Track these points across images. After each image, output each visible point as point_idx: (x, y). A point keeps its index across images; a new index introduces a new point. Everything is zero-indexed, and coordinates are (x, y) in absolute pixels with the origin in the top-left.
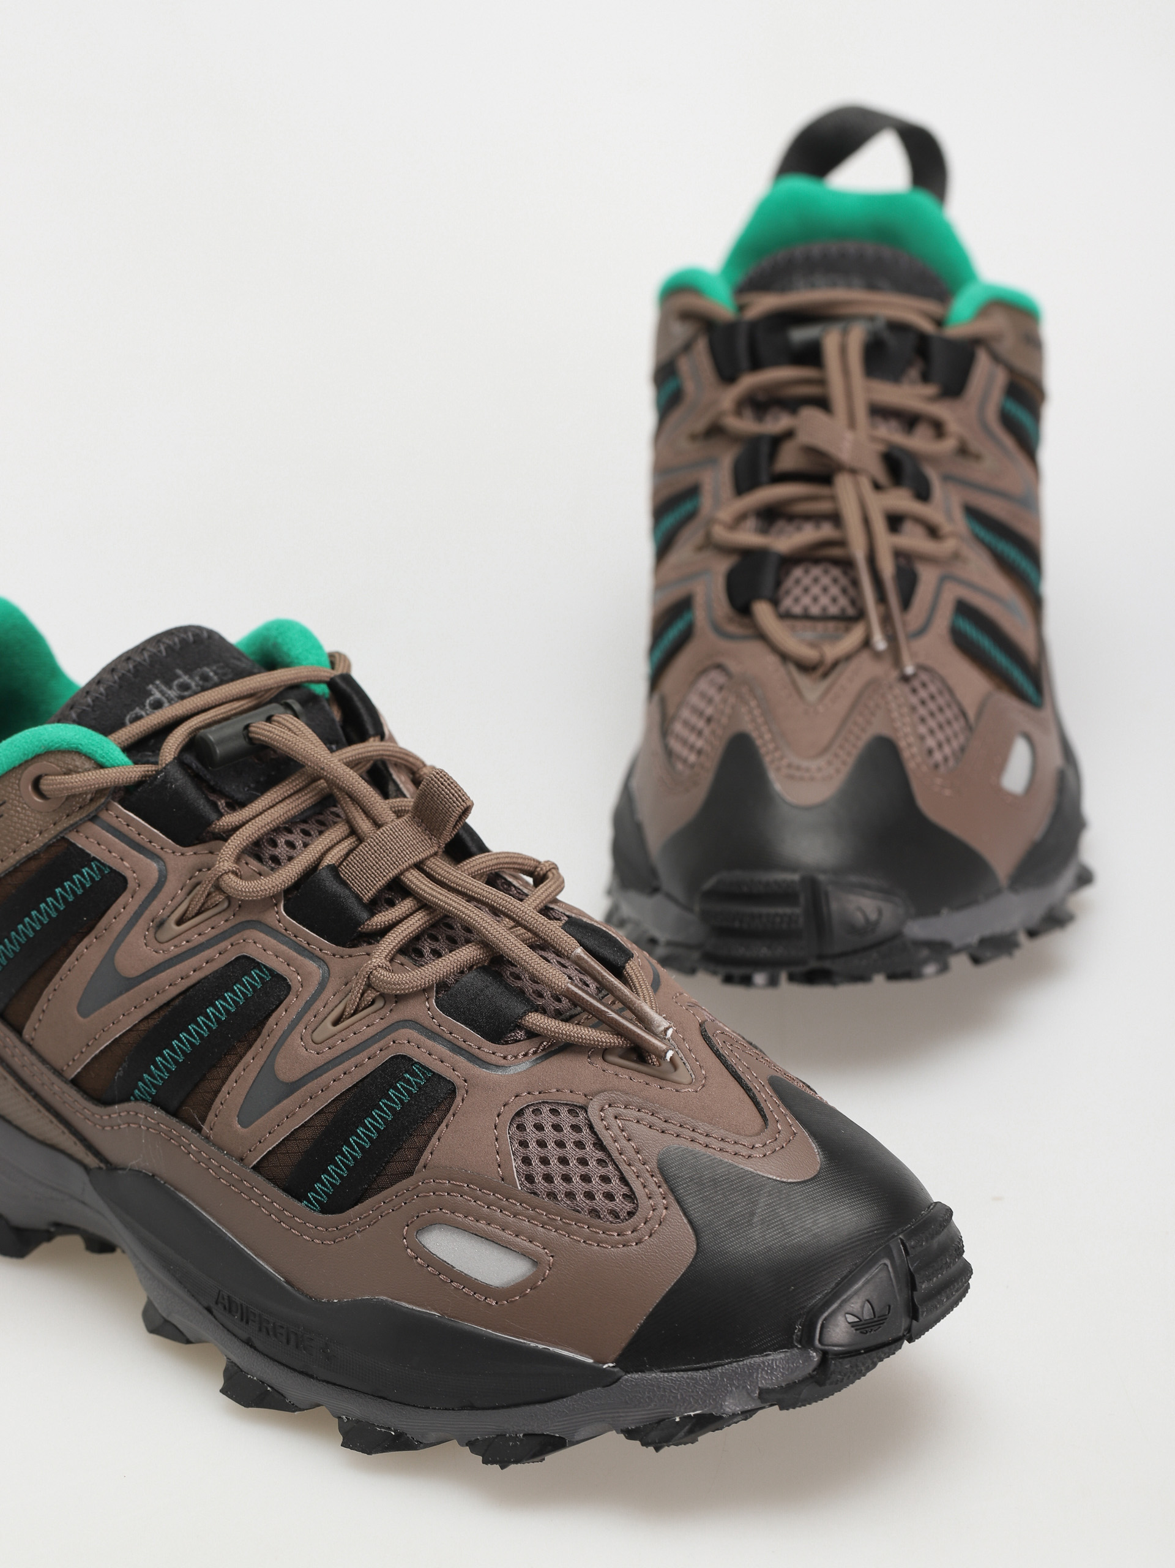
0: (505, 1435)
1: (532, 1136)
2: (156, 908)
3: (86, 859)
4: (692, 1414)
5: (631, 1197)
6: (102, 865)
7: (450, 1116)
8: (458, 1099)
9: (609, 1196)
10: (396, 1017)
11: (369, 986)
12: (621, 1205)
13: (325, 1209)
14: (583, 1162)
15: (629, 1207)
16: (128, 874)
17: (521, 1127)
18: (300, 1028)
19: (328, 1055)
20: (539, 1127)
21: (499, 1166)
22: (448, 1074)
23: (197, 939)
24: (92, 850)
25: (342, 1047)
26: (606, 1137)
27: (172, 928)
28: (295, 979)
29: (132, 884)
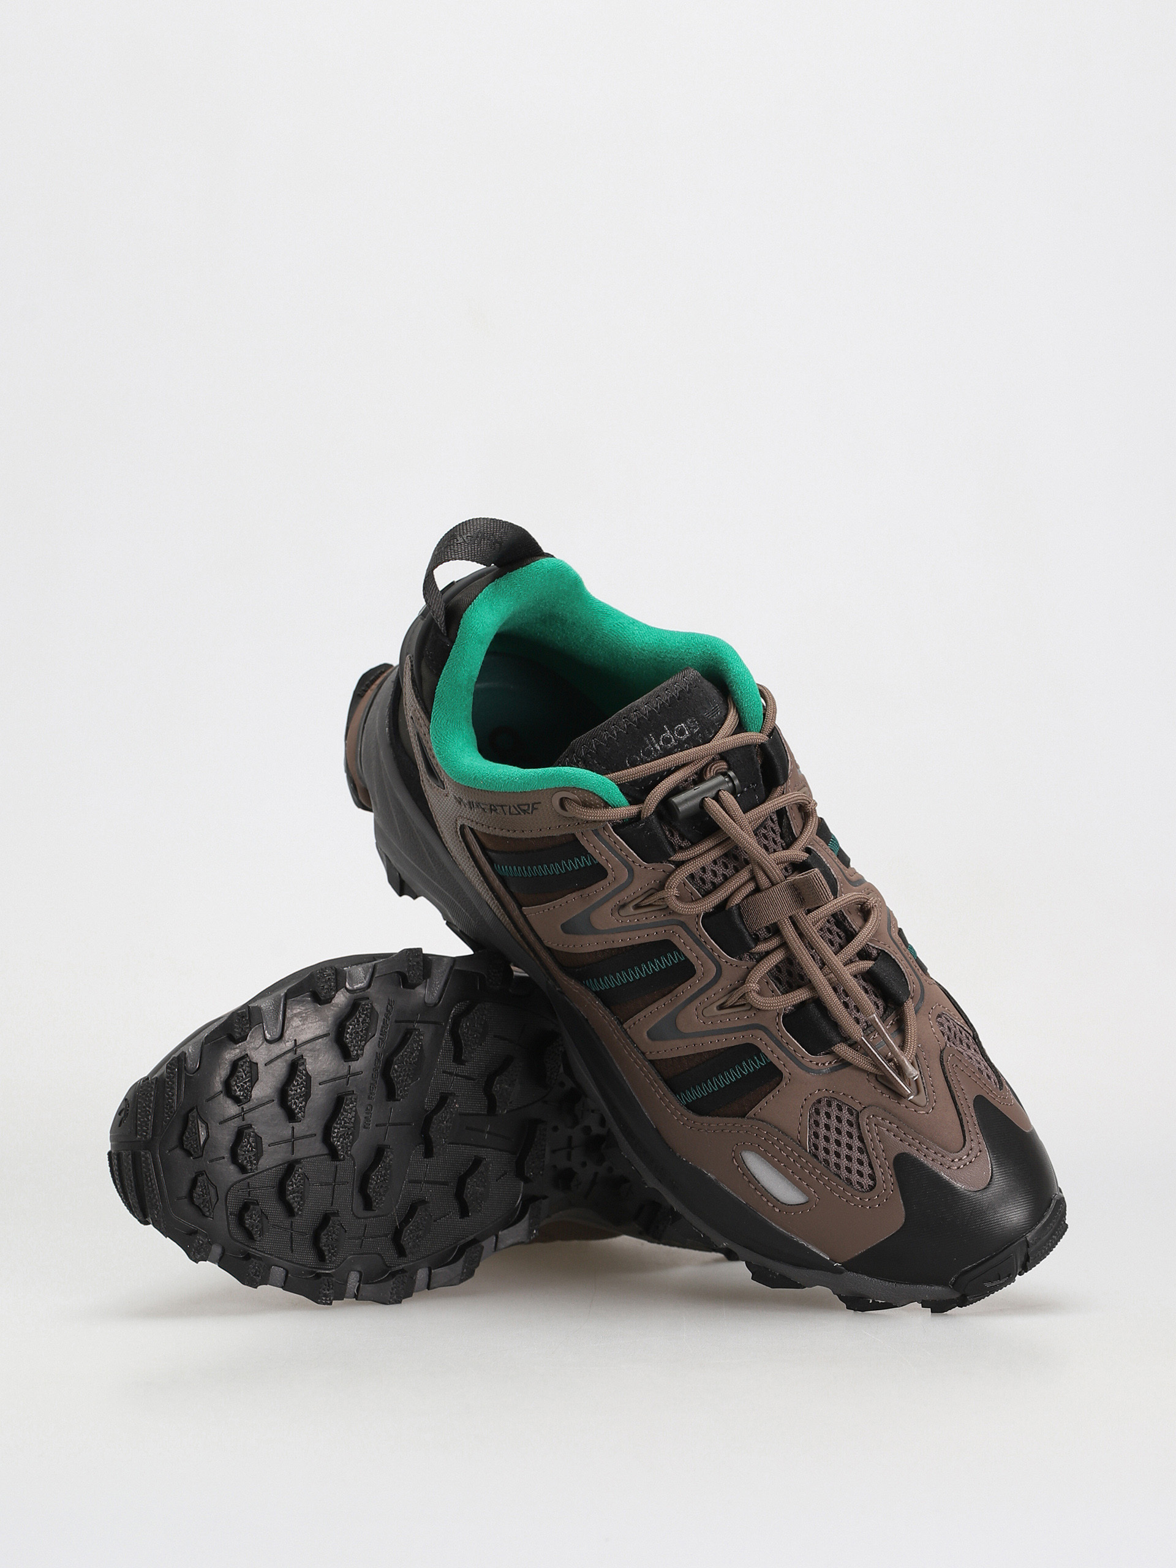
0: (768, 1269)
1: (823, 1120)
2: (624, 896)
3: (584, 852)
4: (880, 1302)
5: (872, 1177)
6: (592, 858)
7: (776, 1091)
8: (783, 1083)
9: (860, 1174)
10: (756, 1021)
11: (743, 996)
12: (867, 1182)
13: (689, 1106)
14: (850, 1147)
15: (871, 1183)
16: (610, 871)
17: (818, 1112)
18: (696, 1003)
19: (709, 1026)
20: (828, 1115)
21: (799, 1133)
22: (781, 1068)
23: (644, 921)
24: (590, 848)
25: (719, 1026)
26: (868, 1137)
27: (630, 910)
28: (699, 969)
29: (610, 877)
